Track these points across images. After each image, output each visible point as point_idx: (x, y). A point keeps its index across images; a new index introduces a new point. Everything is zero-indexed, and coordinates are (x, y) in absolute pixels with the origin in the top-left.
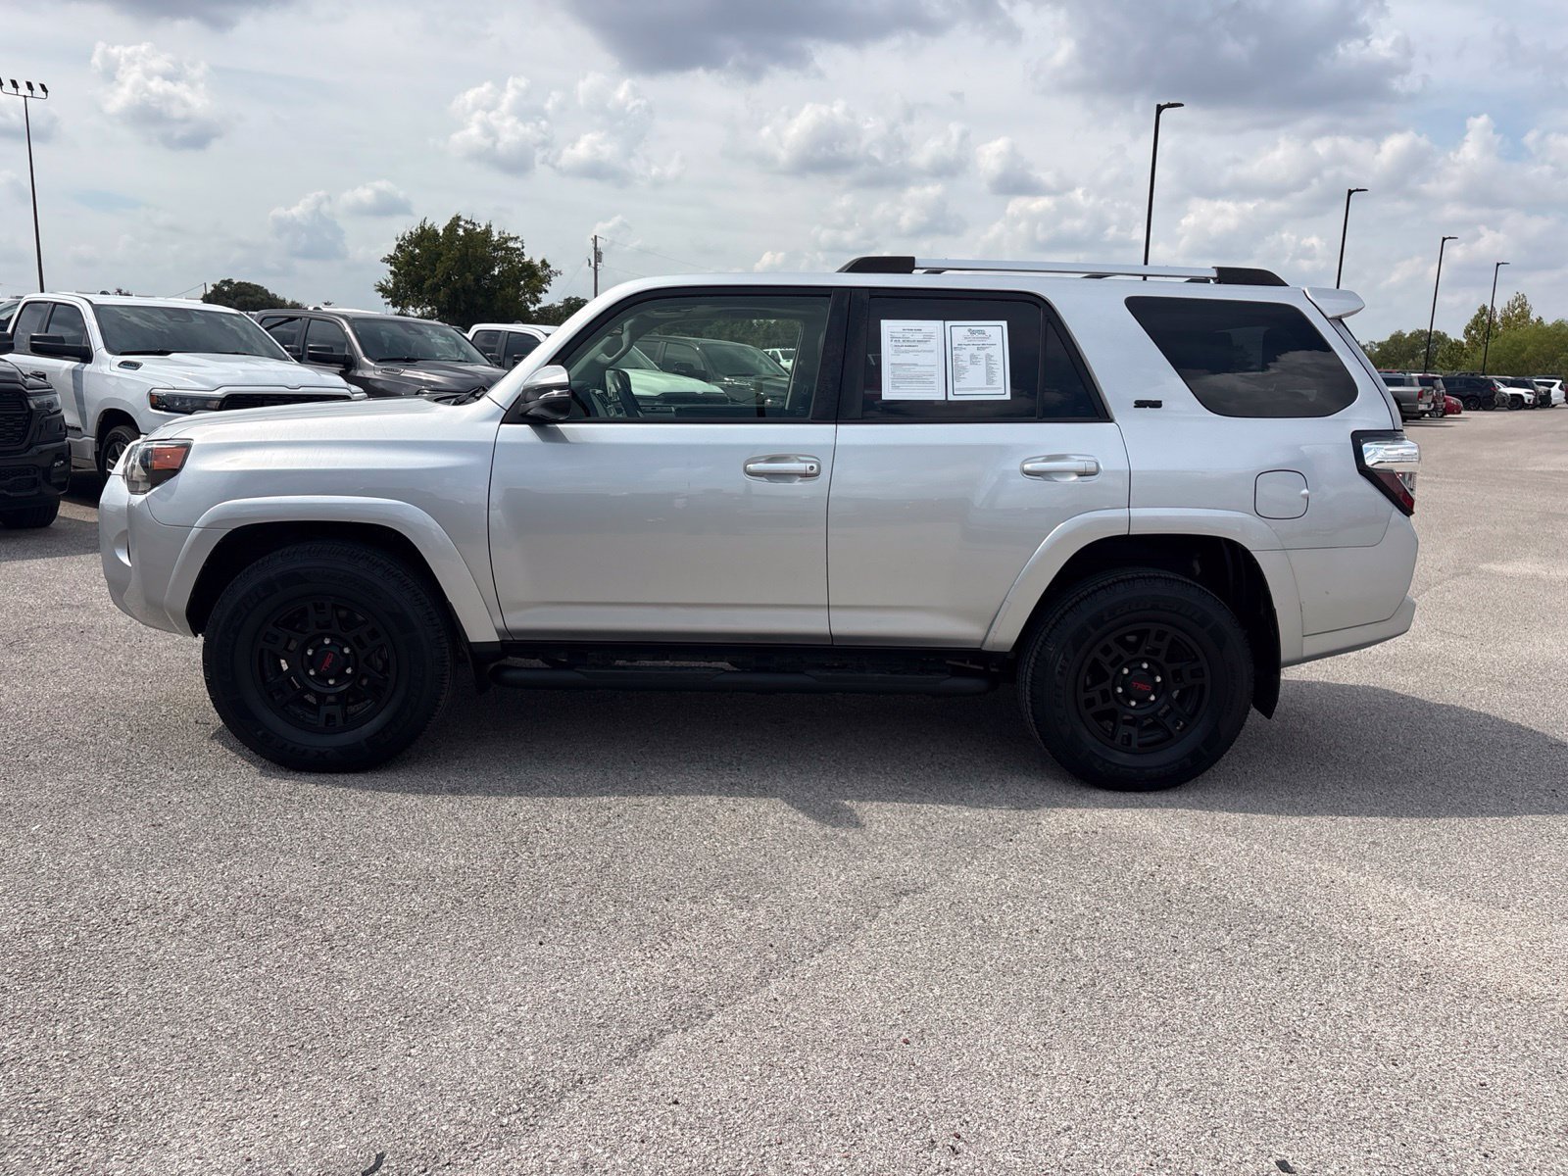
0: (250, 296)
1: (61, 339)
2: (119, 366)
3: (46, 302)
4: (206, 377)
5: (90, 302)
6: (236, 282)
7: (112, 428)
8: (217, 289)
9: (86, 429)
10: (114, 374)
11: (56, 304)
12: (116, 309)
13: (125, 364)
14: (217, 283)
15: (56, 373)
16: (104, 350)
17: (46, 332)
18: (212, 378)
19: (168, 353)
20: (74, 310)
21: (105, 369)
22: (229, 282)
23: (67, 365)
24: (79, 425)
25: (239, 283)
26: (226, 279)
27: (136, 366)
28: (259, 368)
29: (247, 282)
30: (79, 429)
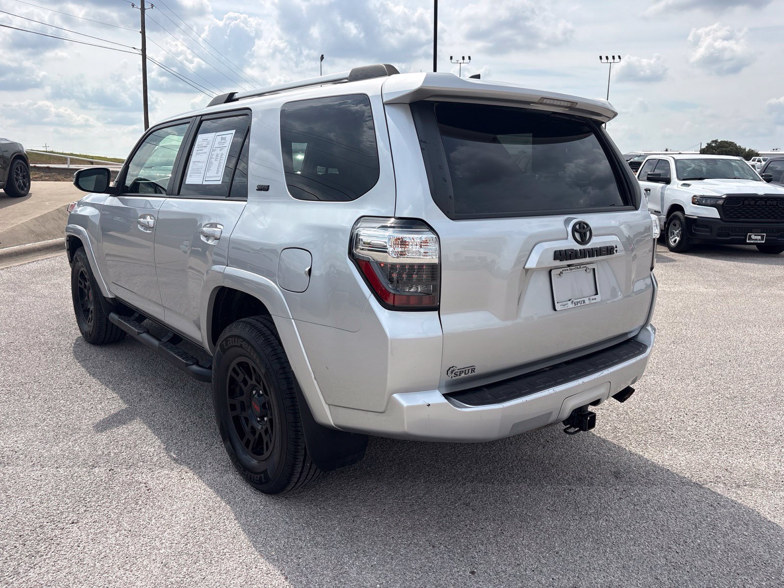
0: (726, 148)
1: (659, 175)
2: (681, 185)
3: (655, 159)
4: (718, 189)
5: (674, 158)
6: (719, 141)
7: (674, 212)
8: (709, 145)
9: (663, 212)
10: (679, 189)
11: (659, 160)
12: (685, 161)
13: (684, 185)
14: (709, 142)
15: (655, 189)
16: (676, 179)
17: (654, 172)
18: (721, 190)
19: (703, 179)
20: (667, 162)
21: (675, 187)
22: (716, 141)
23: (659, 185)
24: (660, 210)
25: (721, 142)
26: (715, 140)
27: (689, 185)
28: (745, 185)
29: (726, 140)
30: (660, 212)
